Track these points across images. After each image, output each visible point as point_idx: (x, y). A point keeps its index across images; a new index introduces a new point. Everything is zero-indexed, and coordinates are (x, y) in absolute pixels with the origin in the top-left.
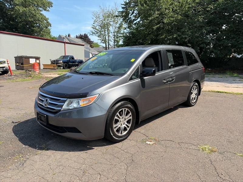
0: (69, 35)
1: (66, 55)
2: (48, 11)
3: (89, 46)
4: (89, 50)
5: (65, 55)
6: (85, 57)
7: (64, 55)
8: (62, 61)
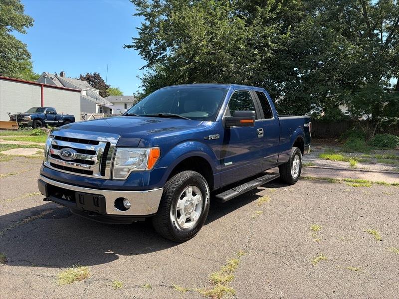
0: (62, 74)
1: (44, 106)
2: (24, 32)
3: (98, 93)
4: (94, 100)
5: (42, 105)
6: (81, 111)
7: (40, 106)
8: (30, 117)
